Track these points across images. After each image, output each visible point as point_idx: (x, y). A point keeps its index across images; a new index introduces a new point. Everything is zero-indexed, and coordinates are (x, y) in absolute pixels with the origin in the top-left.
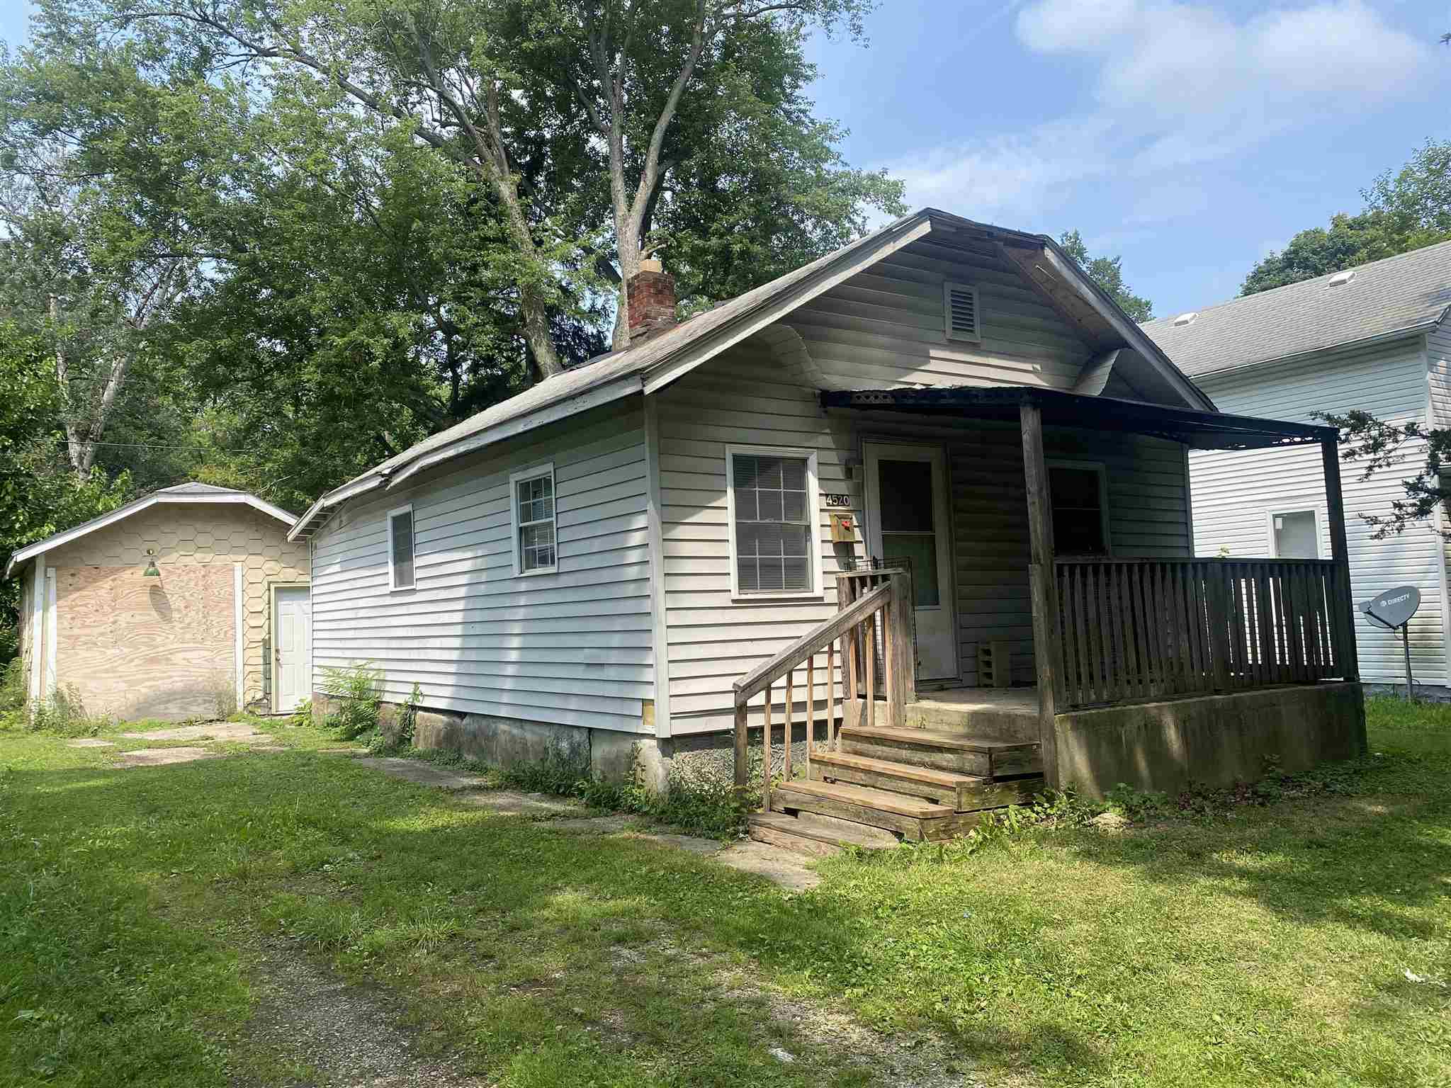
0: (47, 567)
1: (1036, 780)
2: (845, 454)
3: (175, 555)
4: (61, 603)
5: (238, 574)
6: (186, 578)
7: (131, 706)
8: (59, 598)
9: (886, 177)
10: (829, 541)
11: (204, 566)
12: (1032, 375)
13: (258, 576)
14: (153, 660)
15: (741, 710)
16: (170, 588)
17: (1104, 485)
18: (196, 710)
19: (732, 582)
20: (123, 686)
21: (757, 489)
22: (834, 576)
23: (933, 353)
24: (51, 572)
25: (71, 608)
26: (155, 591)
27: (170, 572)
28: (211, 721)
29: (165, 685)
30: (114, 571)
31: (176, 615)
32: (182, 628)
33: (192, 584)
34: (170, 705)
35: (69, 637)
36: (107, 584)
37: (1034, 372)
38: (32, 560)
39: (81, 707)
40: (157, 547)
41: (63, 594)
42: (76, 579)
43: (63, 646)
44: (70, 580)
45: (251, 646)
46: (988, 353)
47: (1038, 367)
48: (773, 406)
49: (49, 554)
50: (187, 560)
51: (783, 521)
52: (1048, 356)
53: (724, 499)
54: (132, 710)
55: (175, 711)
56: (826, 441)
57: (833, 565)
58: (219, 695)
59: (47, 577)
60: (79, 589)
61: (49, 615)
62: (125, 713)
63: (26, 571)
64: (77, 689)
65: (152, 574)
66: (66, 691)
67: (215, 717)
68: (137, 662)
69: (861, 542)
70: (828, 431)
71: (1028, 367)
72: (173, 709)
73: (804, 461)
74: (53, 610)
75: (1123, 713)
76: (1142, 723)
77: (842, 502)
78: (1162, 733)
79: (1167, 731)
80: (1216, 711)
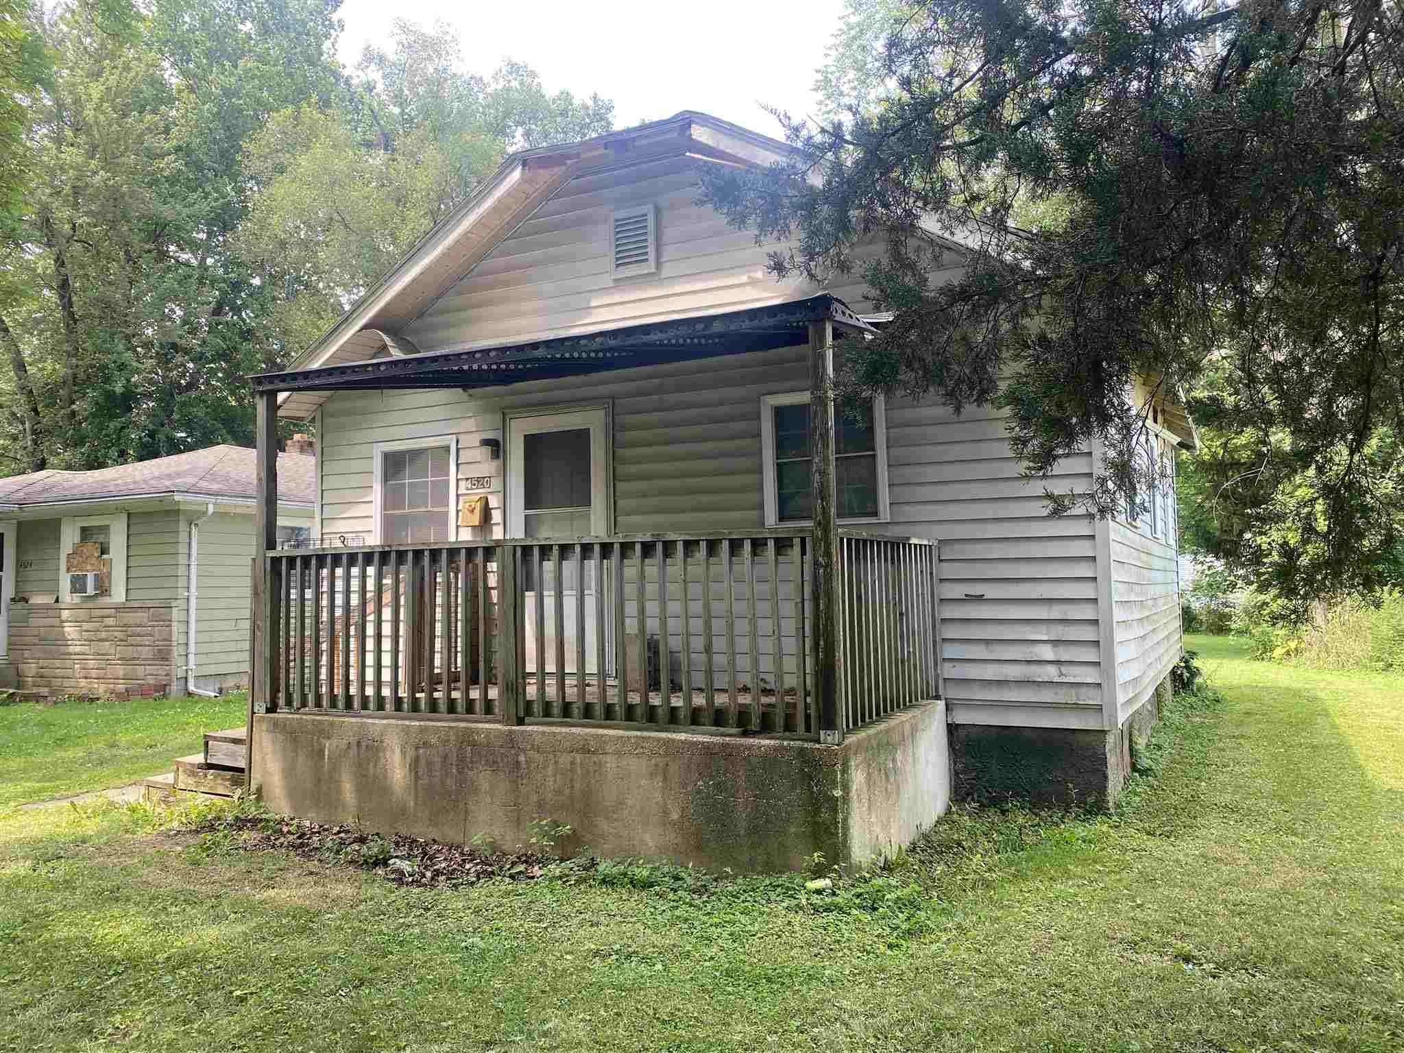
12: (748, 288)
21: (407, 481)
23: (595, 301)
37: (753, 283)
51: (429, 509)
53: (371, 494)
69: (499, 524)
73: (446, 450)
75: (332, 724)
76: (353, 740)
77: (483, 484)
78: (381, 754)
79: (388, 754)
80: (474, 744)
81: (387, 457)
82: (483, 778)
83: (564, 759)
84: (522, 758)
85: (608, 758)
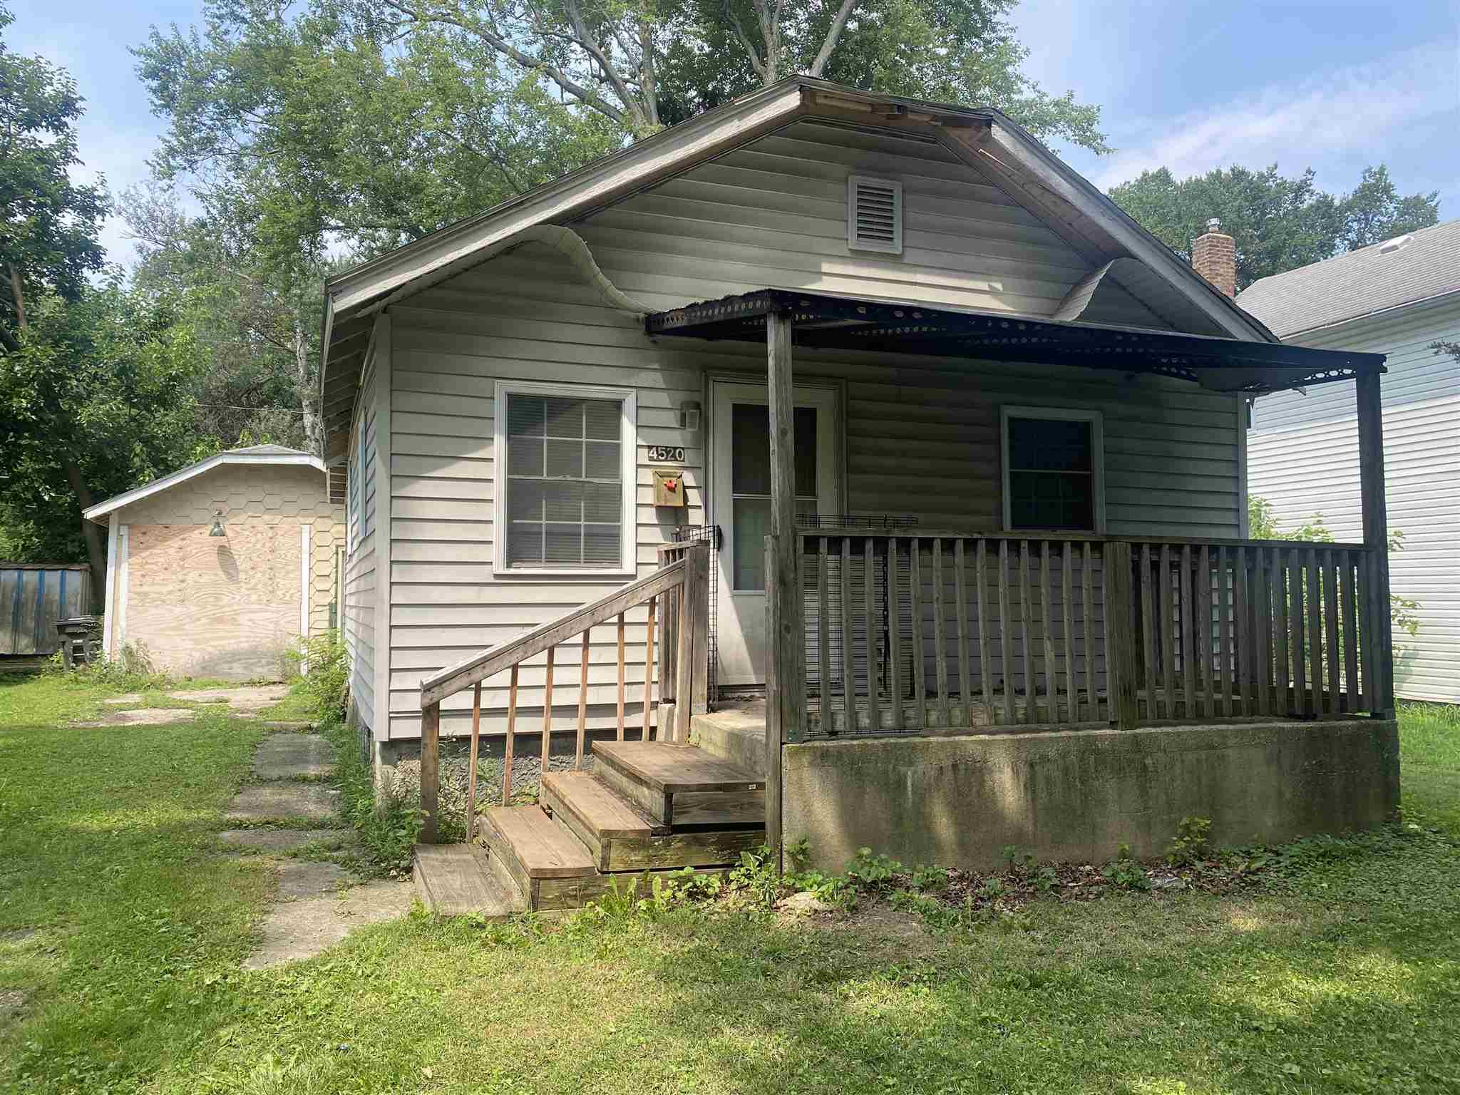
0: (120, 524)
1: (750, 833)
2: (681, 396)
3: (242, 518)
4: (133, 560)
5: (306, 537)
6: (253, 540)
7: (197, 664)
8: (130, 555)
9: (1073, 102)
10: (651, 505)
11: (272, 528)
12: (987, 297)
13: (328, 539)
14: (220, 620)
15: (431, 713)
16: (238, 549)
17: (1098, 443)
18: (259, 671)
19: (496, 553)
20: (189, 645)
21: (545, 438)
22: (655, 549)
23: (826, 267)
24: (124, 531)
25: (142, 565)
26: (223, 551)
27: (238, 533)
28: (274, 683)
29: (230, 645)
30: (185, 530)
31: (242, 576)
32: (248, 589)
33: (258, 546)
34: (234, 665)
35: (138, 594)
36: (175, 543)
37: (992, 292)
38: (106, 517)
39: (149, 663)
40: (226, 509)
41: (135, 551)
42: (147, 537)
43: (133, 602)
44: (142, 539)
45: (317, 609)
46: (915, 267)
47: (999, 286)
48: (570, 332)
49: (122, 511)
50: (255, 521)
51: (583, 479)
52: (1015, 273)
53: (489, 449)
54: (198, 668)
55: (240, 671)
56: (656, 379)
57: (656, 536)
58: (282, 658)
59: (120, 536)
60: (147, 548)
61: (121, 571)
62: (190, 670)
63: (101, 527)
64: (146, 645)
65: (215, 535)
66: (134, 646)
67: (277, 679)
68: (203, 621)
69: (700, 507)
70: (656, 366)
71: (984, 286)
72: (237, 668)
73: (618, 405)
74: (125, 568)
75: (914, 747)
76: (948, 763)
77: (674, 456)
78: (987, 778)
79: (996, 776)
80: (1098, 752)
81: (514, 401)
82: (1109, 787)
83: (1190, 757)
84: (1148, 761)
85: (1230, 752)
